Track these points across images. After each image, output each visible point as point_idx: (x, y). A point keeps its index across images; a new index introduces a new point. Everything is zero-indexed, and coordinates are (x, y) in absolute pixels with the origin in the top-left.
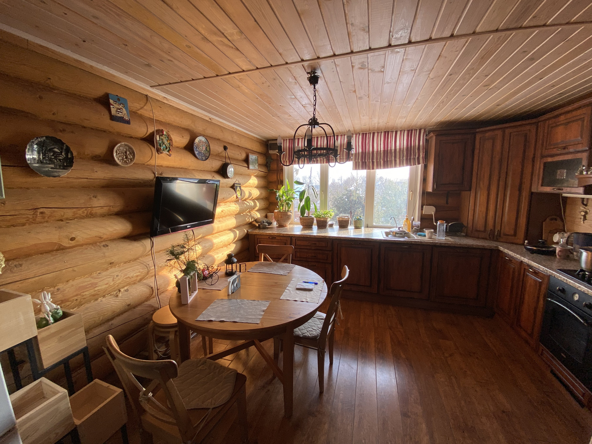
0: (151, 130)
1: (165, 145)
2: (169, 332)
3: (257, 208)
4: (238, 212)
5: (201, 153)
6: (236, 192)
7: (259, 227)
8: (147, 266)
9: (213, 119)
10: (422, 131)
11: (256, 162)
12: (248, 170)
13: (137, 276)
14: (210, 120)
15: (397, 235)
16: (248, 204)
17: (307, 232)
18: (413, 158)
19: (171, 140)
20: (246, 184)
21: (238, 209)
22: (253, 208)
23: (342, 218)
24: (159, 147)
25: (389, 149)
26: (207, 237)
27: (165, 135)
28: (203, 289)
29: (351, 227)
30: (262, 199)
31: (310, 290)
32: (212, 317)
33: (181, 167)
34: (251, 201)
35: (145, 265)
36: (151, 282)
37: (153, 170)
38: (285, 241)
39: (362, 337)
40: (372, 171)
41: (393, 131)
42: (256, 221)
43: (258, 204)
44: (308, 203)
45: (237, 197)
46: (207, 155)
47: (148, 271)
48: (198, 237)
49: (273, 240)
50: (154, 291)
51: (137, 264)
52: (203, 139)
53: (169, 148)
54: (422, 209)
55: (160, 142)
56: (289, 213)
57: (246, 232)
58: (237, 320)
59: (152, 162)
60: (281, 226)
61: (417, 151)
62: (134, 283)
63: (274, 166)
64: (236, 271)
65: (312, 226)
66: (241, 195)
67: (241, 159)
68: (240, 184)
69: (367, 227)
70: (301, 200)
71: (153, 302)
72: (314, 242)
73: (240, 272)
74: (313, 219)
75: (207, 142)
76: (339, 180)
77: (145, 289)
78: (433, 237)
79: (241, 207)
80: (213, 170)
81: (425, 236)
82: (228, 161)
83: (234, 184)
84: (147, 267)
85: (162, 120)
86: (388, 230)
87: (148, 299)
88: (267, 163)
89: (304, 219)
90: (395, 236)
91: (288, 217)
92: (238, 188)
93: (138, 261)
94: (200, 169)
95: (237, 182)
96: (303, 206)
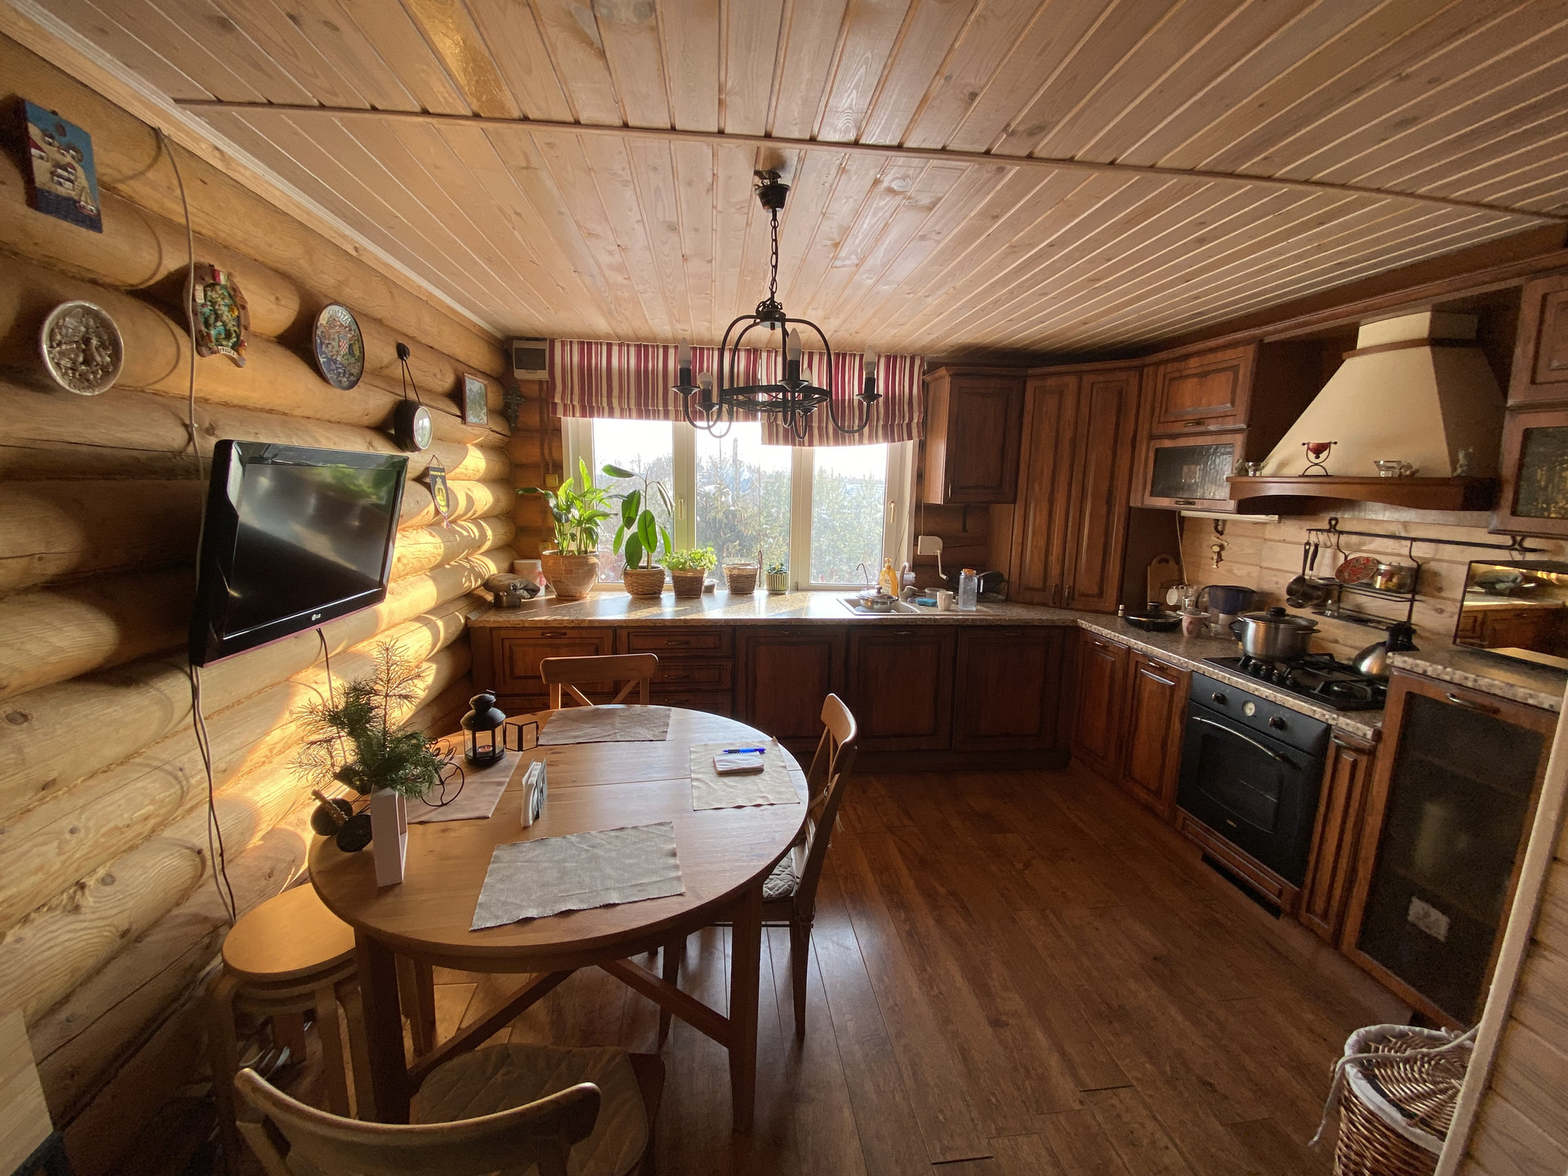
0: (173, 262)
1: (225, 325)
2: (311, 995)
3: (487, 545)
4: (439, 558)
5: (335, 362)
6: (433, 497)
7: (497, 605)
8: (177, 776)
9: (365, 249)
10: (917, 363)
11: (482, 402)
12: (464, 426)
13: (146, 819)
14: (354, 253)
15: (875, 606)
16: (465, 534)
17: (645, 614)
18: (898, 424)
19: (244, 308)
20: (457, 470)
21: (441, 551)
22: (475, 545)
23: (739, 569)
24: (203, 328)
25: (847, 398)
26: (354, 649)
27: (225, 287)
28: (421, 823)
29: (760, 594)
30: (496, 517)
31: (758, 771)
33: (268, 407)
34: (470, 525)
35: (170, 773)
36: (195, 830)
37: (182, 416)
38: (596, 641)
40: (806, 448)
41: (854, 354)
42: (487, 585)
43: (489, 533)
44: (649, 529)
45: (437, 512)
46: (355, 371)
47: (183, 792)
48: (334, 649)
49: (558, 641)
50: (209, 863)
51: (138, 775)
52: (343, 316)
53: (238, 336)
54: (916, 545)
55: (207, 310)
56: (593, 560)
57: (463, 621)
58: (614, 898)
59: (178, 384)
60: (566, 596)
61: (906, 408)
62: (132, 848)
63: (532, 418)
64: (503, 751)
65: (660, 593)
66: (448, 505)
67: (440, 389)
68: (442, 470)
69: (797, 589)
70: (629, 522)
71: (206, 900)
72: (682, 638)
74: (662, 573)
75: (354, 327)
77: (176, 862)
78: (953, 607)
79: (448, 544)
80: (366, 421)
81: (934, 605)
82: (412, 396)
83: (427, 469)
84: (176, 778)
85: (204, 231)
86: (853, 595)
87: (184, 895)
88: (507, 406)
89: (637, 575)
90: (871, 609)
91: (590, 571)
92: (439, 485)
93: (138, 760)
94: (327, 417)
95: (434, 464)
96: (634, 537)
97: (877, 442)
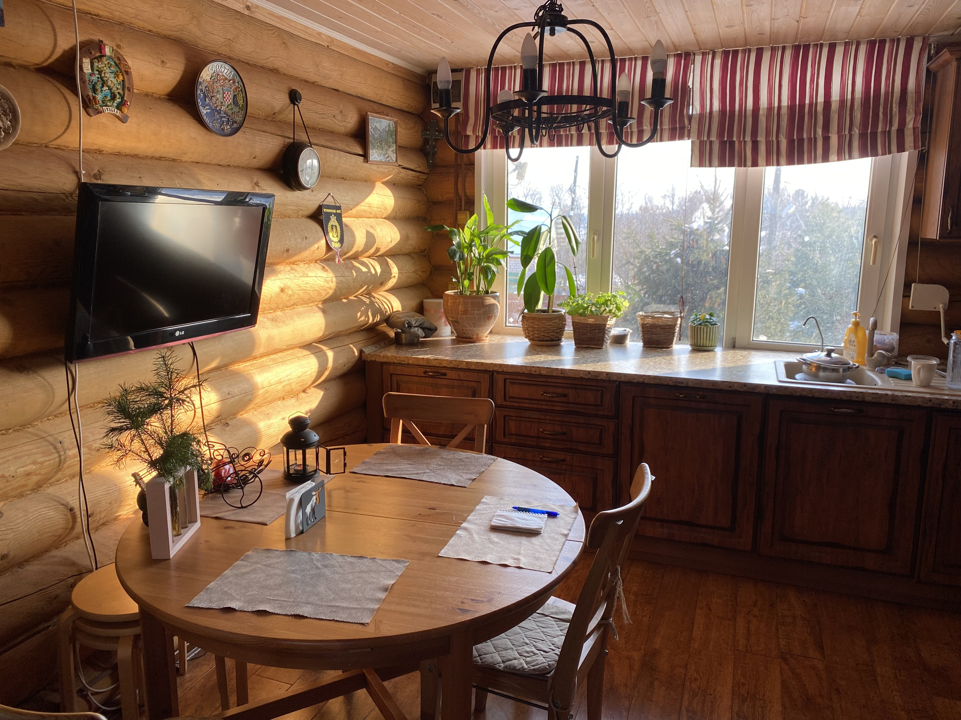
0: (64, 44)
1: (110, 89)
3: (392, 283)
4: (331, 292)
5: (219, 112)
6: (326, 233)
7: (397, 342)
8: (57, 446)
9: (257, 7)
10: (917, 46)
11: (391, 140)
12: (366, 165)
13: (28, 474)
14: (246, 12)
15: (821, 374)
16: (364, 269)
17: (544, 360)
18: (884, 132)
19: (127, 73)
20: (359, 208)
21: (333, 285)
22: (380, 281)
23: (653, 318)
24: (91, 94)
25: (807, 101)
27: (110, 57)
28: (217, 518)
29: (681, 349)
30: (408, 254)
31: (532, 533)
32: (233, 599)
33: (157, 155)
34: (372, 262)
35: (52, 444)
36: (68, 491)
37: (74, 164)
38: (474, 385)
39: (696, 679)
40: (751, 169)
41: (822, 45)
42: (388, 320)
43: (395, 270)
44: (548, 269)
45: (329, 248)
46: (239, 119)
47: (60, 460)
48: (207, 364)
49: (439, 381)
50: (79, 520)
51: (26, 441)
52: (224, 69)
53: (122, 98)
54: (906, 295)
55: (94, 78)
56: (490, 301)
57: (356, 354)
59: (70, 139)
60: (464, 338)
61: (896, 109)
62: (21, 496)
63: (448, 154)
64: (315, 471)
65: (560, 340)
66: (341, 241)
67: (343, 130)
68: (339, 208)
69: (733, 346)
70: (526, 260)
71: (75, 550)
73: (328, 471)
74: (562, 318)
75: (238, 79)
76: (665, 197)
77: (51, 513)
78: (936, 382)
79: (342, 279)
80: (256, 163)
81: (909, 378)
82: (302, 137)
83: (320, 208)
84: (55, 448)
85: (101, 13)
86: (793, 358)
87: (59, 541)
88: (426, 141)
89: (534, 319)
90: (815, 377)
91: (487, 313)
92: (333, 221)
93: (31, 430)
94: (215, 162)
95: (330, 201)
96: (533, 277)
97: (850, 158)
